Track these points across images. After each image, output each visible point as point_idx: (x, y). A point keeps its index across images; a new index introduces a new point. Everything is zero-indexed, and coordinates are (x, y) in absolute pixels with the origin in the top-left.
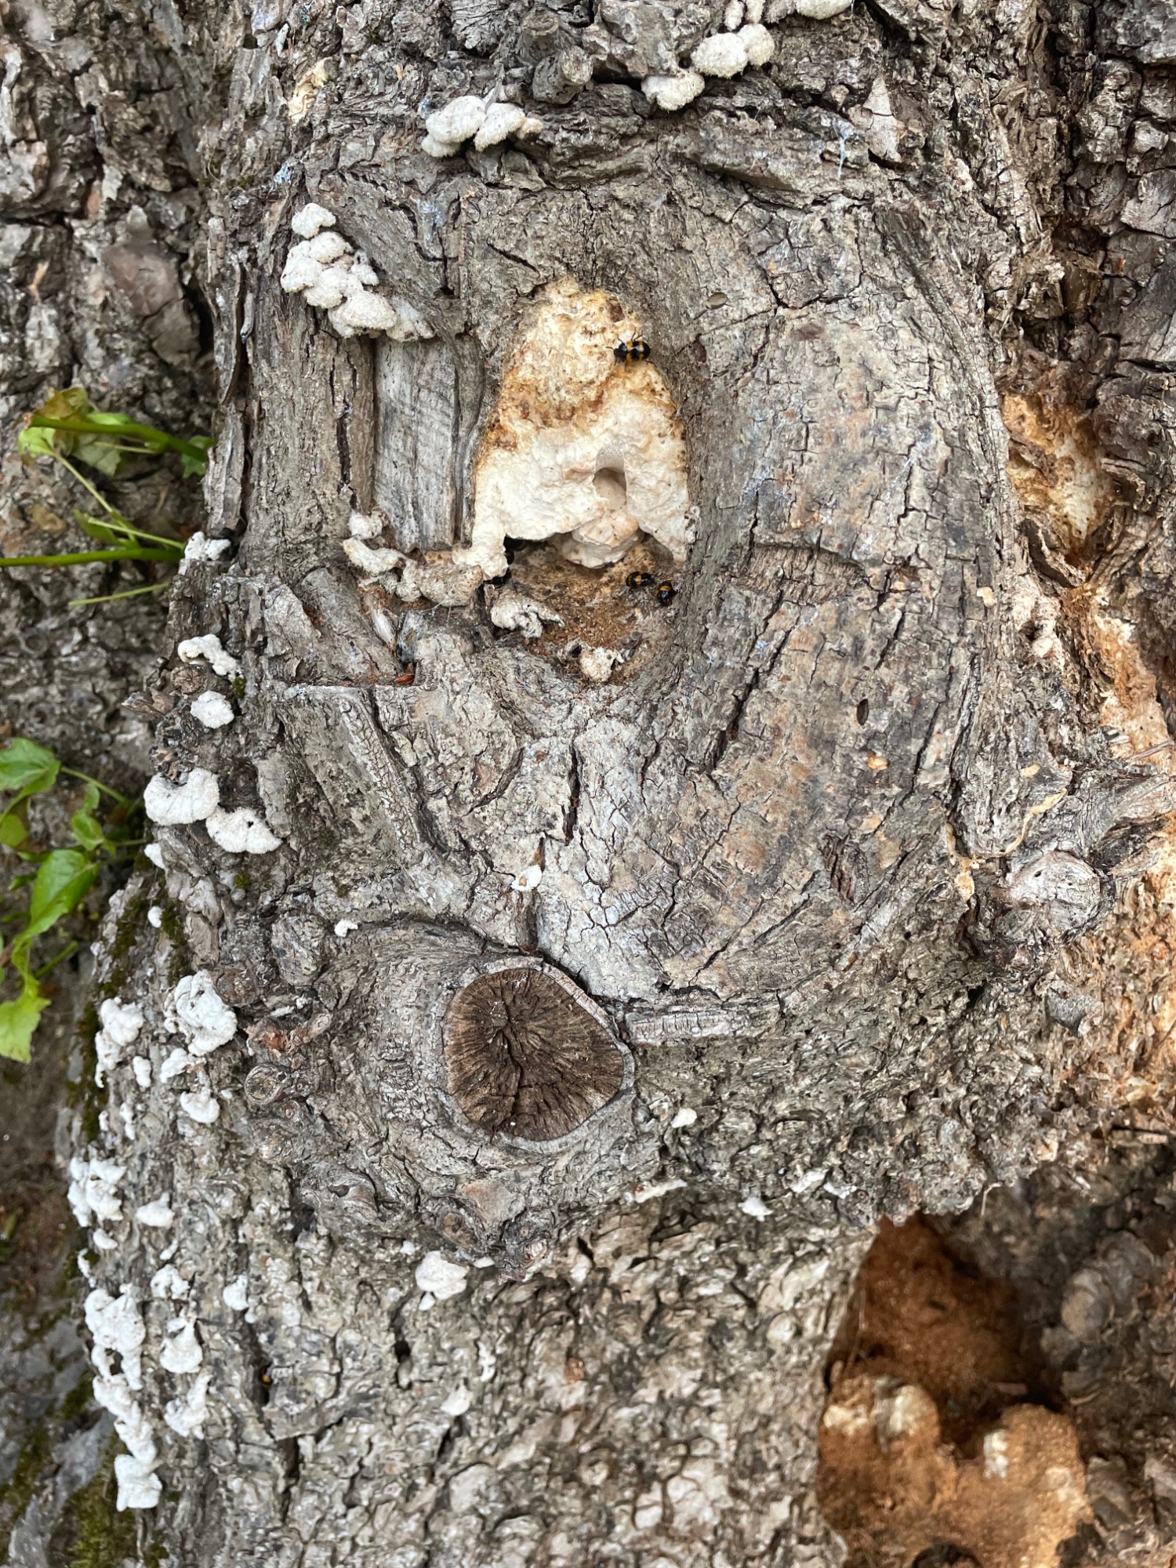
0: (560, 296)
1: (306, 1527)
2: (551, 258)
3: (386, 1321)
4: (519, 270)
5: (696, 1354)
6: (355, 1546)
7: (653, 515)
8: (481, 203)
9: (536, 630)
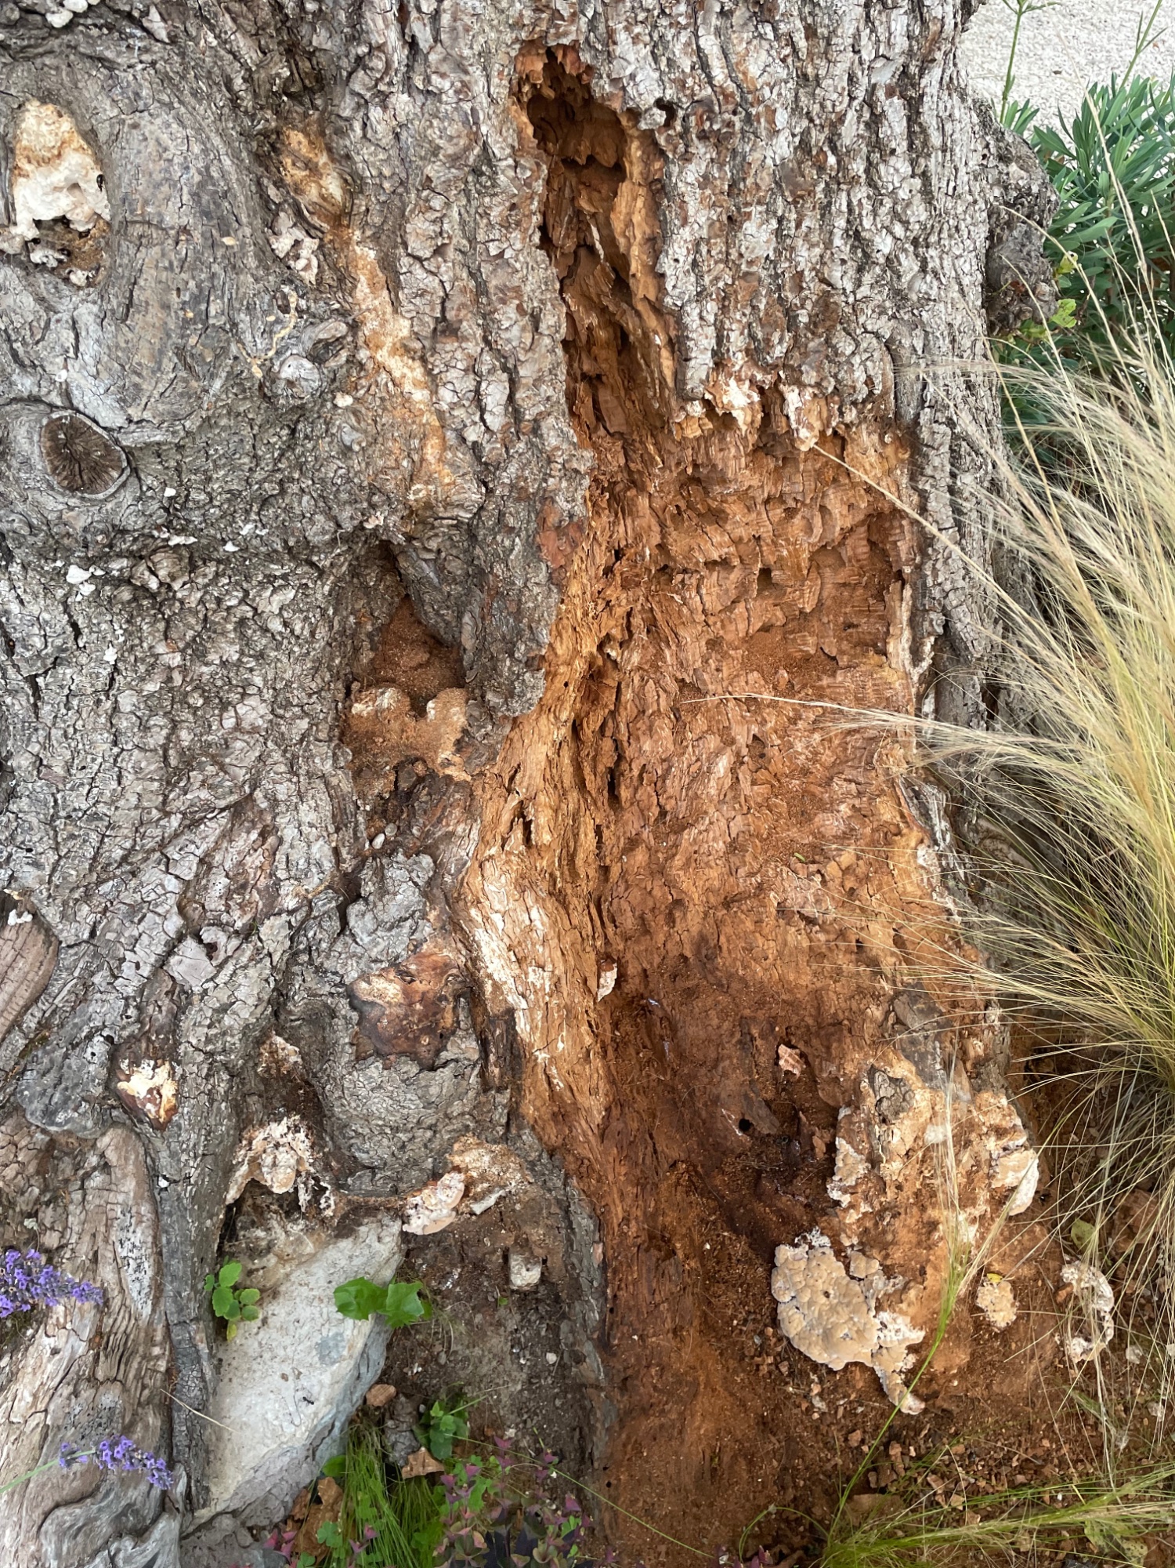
0: (33, 107)
1: (49, 721)
2: (23, 92)
3: (61, 608)
4: (10, 99)
5: (232, 635)
6: (75, 731)
7: (97, 205)
9: (55, 264)
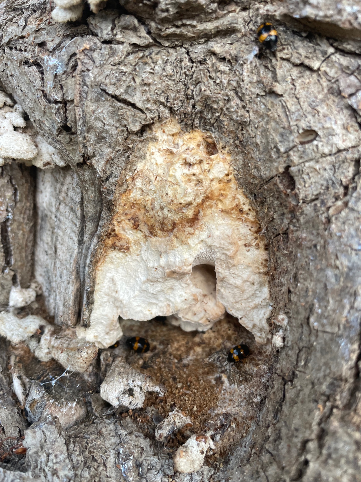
0: (164, 135)
2: (156, 102)
4: (129, 111)
7: (238, 306)
8: (95, 55)
